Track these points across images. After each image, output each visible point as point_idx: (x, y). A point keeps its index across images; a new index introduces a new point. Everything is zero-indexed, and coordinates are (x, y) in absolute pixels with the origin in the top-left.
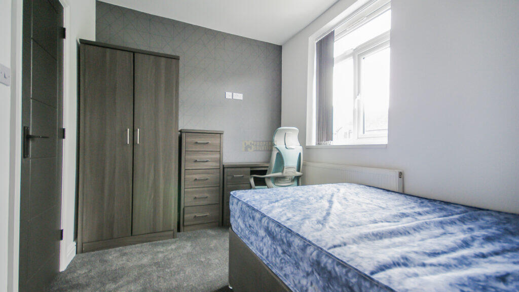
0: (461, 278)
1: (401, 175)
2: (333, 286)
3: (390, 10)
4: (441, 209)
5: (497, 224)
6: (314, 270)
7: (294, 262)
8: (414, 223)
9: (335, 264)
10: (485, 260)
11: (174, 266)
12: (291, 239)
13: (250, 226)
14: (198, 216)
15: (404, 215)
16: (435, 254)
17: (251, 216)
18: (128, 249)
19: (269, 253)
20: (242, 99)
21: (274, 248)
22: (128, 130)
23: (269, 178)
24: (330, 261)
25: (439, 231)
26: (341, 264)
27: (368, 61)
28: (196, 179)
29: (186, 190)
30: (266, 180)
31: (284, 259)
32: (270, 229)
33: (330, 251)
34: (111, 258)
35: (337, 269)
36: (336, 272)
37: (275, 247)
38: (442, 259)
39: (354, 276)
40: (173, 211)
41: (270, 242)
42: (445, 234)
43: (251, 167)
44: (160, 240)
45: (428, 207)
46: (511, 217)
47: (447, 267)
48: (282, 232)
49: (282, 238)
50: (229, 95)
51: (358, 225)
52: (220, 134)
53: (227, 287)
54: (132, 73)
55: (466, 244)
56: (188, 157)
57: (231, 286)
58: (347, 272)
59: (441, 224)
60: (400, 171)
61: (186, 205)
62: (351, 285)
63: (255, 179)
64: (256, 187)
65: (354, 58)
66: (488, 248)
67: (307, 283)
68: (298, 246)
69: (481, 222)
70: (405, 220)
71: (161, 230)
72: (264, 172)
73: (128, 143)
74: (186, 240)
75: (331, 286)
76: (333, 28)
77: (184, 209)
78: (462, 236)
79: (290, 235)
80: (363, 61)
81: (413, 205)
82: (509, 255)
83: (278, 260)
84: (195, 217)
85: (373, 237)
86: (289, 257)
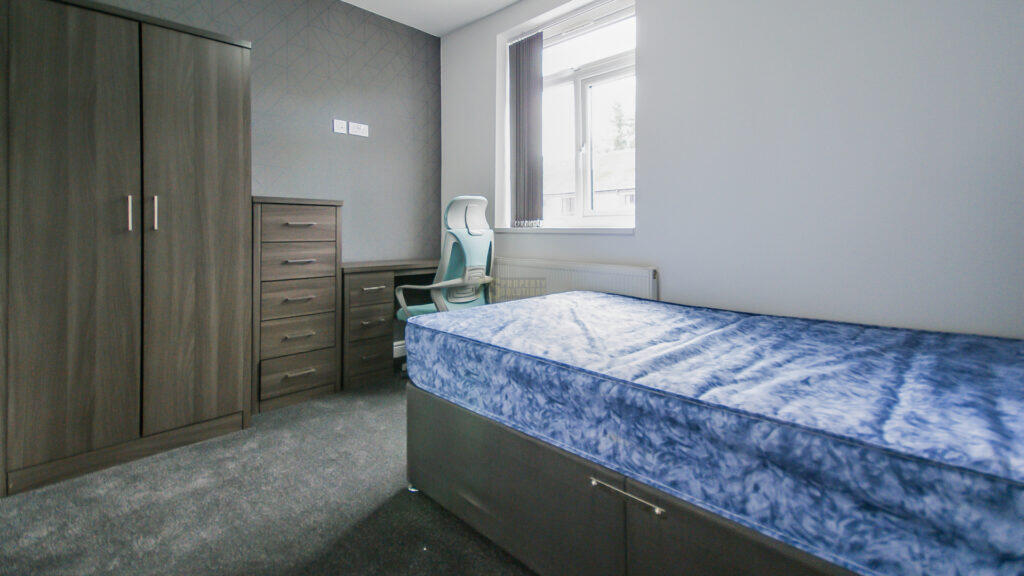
0: (775, 387)
1: (655, 273)
2: (643, 426)
3: (635, 18)
4: (714, 319)
5: (775, 329)
6: (612, 412)
7: (572, 410)
8: (696, 340)
9: (648, 395)
10: (781, 368)
11: (276, 479)
12: (570, 378)
13: (468, 373)
14: (294, 375)
15: (680, 331)
16: (738, 370)
17: (473, 355)
18: (138, 467)
19: (517, 408)
20: (367, 135)
21: (529, 399)
22: (130, 198)
23: (438, 289)
24: (640, 394)
25: (726, 346)
26: (655, 395)
27: (598, 92)
28: (286, 301)
29: (263, 324)
30: (434, 295)
31: (551, 411)
32: (521, 370)
33: (637, 382)
34: (101, 492)
35: (652, 402)
36: (650, 406)
37: (531, 397)
38: (746, 373)
39: (677, 405)
40: (241, 372)
41: (519, 391)
42: (733, 347)
43: (395, 271)
44: (212, 437)
45: (698, 317)
46: (784, 321)
47: (755, 380)
48: (549, 370)
49: (550, 379)
50: (340, 126)
51: (638, 350)
52: (336, 206)
53: (405, 491)
54: (137, 69)
55: (758, 356)
56: (268, 255)
57: (413, 487)
58: (666, 403)
59: (724, 336)
60: (654, 268)
61: (263, 356)
62: (673, 416)
63: (407, 293)
64: (411, 308)
65: (575, 83)
66: (779, 357)
67: (597, 433)
68: (583, 386)
69: (759, 330)
70: (684, 336)
71: (214, 415)
72: (429, 278)
73: (130, 228)
74: (275, 428)
75: (638, 426)
76: (539, 27)
77: (260, 364)
78: (751, 348)
79: (565, 373)
80: (589, 91)
81: (680, 316)
82: (799, 360)
83: (538, 415)
84: (286, 377)
85: (668, 361)
86: (560, 406)
